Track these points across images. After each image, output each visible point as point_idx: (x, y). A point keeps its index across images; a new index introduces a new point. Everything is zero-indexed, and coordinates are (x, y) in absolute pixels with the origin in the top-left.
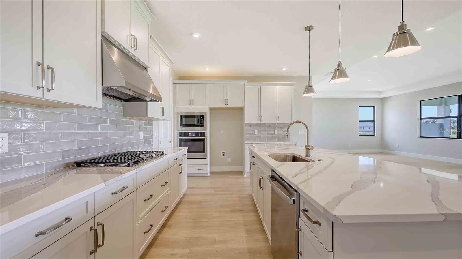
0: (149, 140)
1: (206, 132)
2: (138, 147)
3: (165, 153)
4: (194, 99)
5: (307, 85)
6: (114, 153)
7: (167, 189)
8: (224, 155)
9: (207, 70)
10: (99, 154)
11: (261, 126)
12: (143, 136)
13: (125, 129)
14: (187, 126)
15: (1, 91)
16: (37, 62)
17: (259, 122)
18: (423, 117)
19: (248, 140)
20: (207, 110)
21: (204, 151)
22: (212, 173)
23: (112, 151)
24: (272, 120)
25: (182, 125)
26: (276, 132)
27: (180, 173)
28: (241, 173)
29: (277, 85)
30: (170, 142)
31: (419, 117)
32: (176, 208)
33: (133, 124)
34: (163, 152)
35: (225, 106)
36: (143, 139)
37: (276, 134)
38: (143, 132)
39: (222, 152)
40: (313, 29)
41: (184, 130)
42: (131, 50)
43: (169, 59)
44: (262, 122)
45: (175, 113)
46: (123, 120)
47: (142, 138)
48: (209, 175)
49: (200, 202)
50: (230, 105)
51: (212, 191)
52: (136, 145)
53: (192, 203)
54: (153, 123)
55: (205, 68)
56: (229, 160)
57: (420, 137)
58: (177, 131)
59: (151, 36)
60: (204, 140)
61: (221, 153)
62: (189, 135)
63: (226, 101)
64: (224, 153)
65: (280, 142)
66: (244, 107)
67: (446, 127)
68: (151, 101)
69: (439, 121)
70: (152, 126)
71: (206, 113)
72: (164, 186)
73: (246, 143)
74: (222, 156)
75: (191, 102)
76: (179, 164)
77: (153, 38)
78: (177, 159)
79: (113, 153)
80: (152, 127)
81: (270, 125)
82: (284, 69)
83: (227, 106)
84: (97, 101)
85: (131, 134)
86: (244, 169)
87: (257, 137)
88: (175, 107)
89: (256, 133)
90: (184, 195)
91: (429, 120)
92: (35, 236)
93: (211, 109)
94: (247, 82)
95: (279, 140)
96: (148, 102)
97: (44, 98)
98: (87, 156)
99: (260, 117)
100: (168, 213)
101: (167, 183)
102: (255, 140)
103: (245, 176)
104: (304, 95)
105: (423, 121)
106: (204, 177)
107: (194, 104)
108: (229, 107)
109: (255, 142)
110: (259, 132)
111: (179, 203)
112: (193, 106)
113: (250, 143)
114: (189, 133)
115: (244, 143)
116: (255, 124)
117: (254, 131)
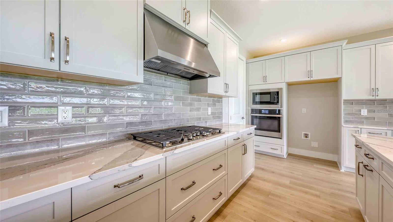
0: (218, 116)
1: (282, 110)
2: (206, 122)
3: (222, 131)
4: (267, 76)
6: (180, 126)
7: (222, 173)
8: (306, 138)
10: (163, 127)
11: (375, 102)
12: (211, 112)
13: (191, 104)
14: (262, 103)
15: (1, 62)
16: (50, 32)
17: (371, 98)
19: (346, 122)
20: (284, 87)
21: (279, 130)
22: (289, 155)
23: (177, 125)
25: (254, 102)
27: (243, 154)
28: (335, 165)
30: (243, 118)
32: (234, 195)
33: (199, 100)
34: (219, 130)
35: (309, 79)
36: (211, 115)
38: (211, 108)
39: (303, 133)
41: (258, 107)
42: (183, 25)
43: (237, 36)
44: (377, 98)
45: (248, 91)
46: (190, 97)
47: (210, 113)
48: (285, 157)
49: (268, 194)
50: (315, 77)
51: (286, 181)
52: (203, 120)
53: (258, 190)
54: (222, 100)
55: (280, 40)
56: (315, 144)
58: (250, 108)
59: (211, 11)
60: (279, 118)
62: (262, 113)
63: (310, 73)
64: (306, 134)
66: (341, 77)
68: (210, 76)
70: (222, 102)
71: (281, 89)
72: (215, 170)
73: (344, 126)
74: (303, 137)
75: (265, 78)
76: (243, 143)
77: (213, 12)
78: (239, 138)
79: (178, 126)
80: (222, 104)
83: (312, 79)
84: (137, 75)
85: (198, 109)
86: (339, 158)
87: (367, 118)
88: (248, 85)
89: (364, 113)
90: (251, 177)
92: (114, 187)
93: (289, 85)
94: (347, 44)
96: (208, 78)
97: (61, 70)
98: (150, 128)
99: (375, 90)
100: (223, 200)
101: (221, 166)
102: (362, 123)
103: (343, 170)
106: (279, 158)
107: (267, 81)
108: (313, 81)
109: (363, 125)
111: (244, 185)
112: (266, 83)
113: (352, 126)
114: (262, 111)
115: (341, 126)
116: (363, 100)
117: (361, 110)
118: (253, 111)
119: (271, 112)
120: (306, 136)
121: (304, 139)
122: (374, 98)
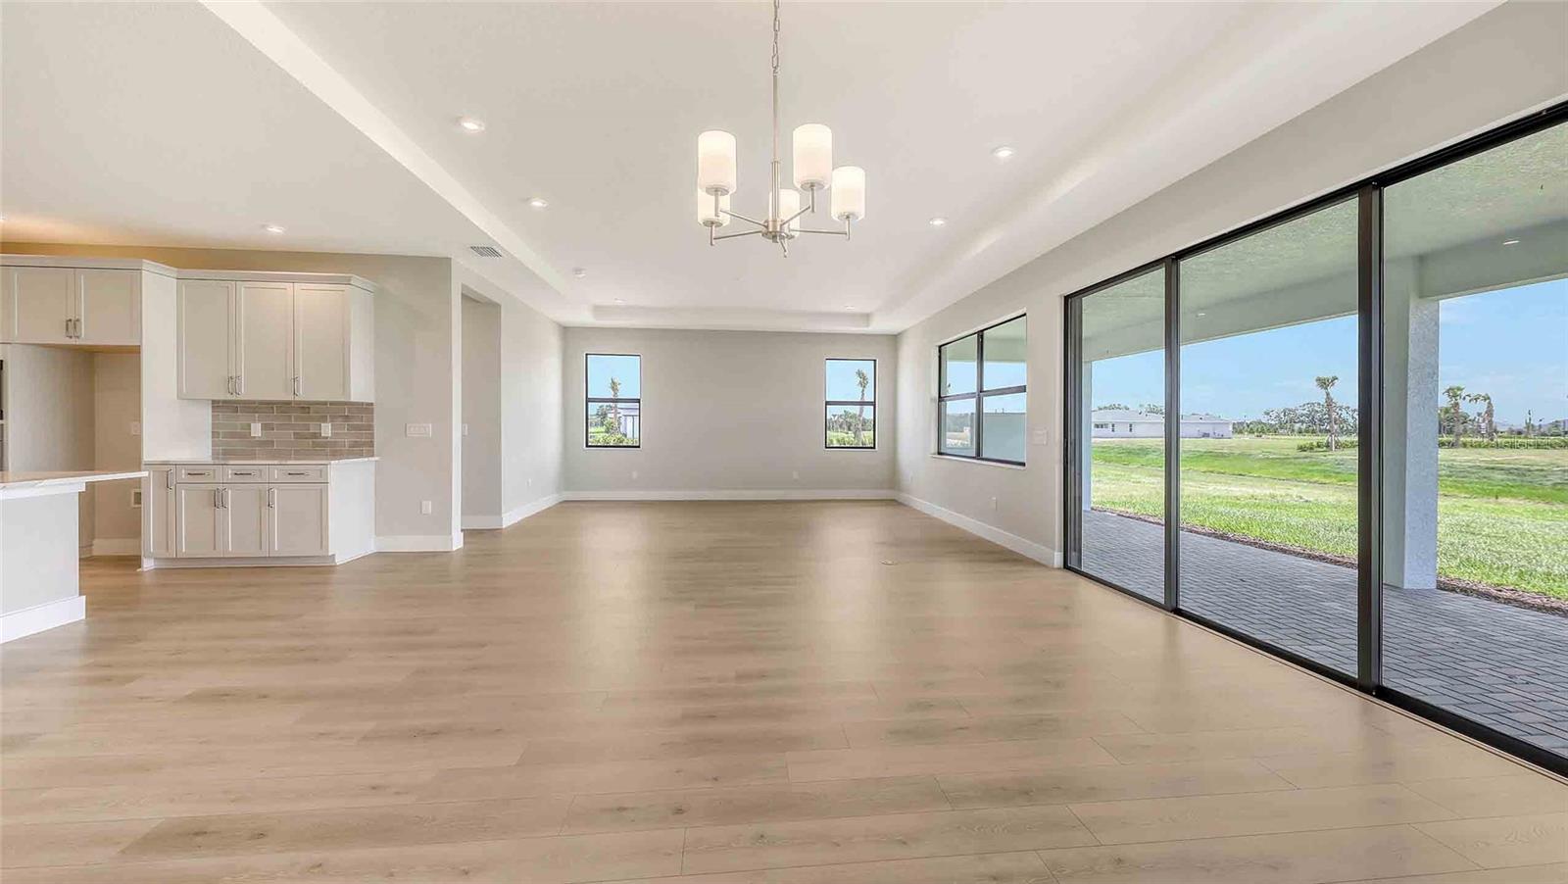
11: (272, 408)
19: (225, 454)
20: (8, 357)
26: (327, 430)
29: (292, 280)
31: (935, 394)
37: (327, 438)
57: (940, 453)
81: (305, 408)
82: (276, 230)
89: (257, 430)
95: (337, 454)
99: (234, 380)
102: (252, 455)
110: (265, 427)
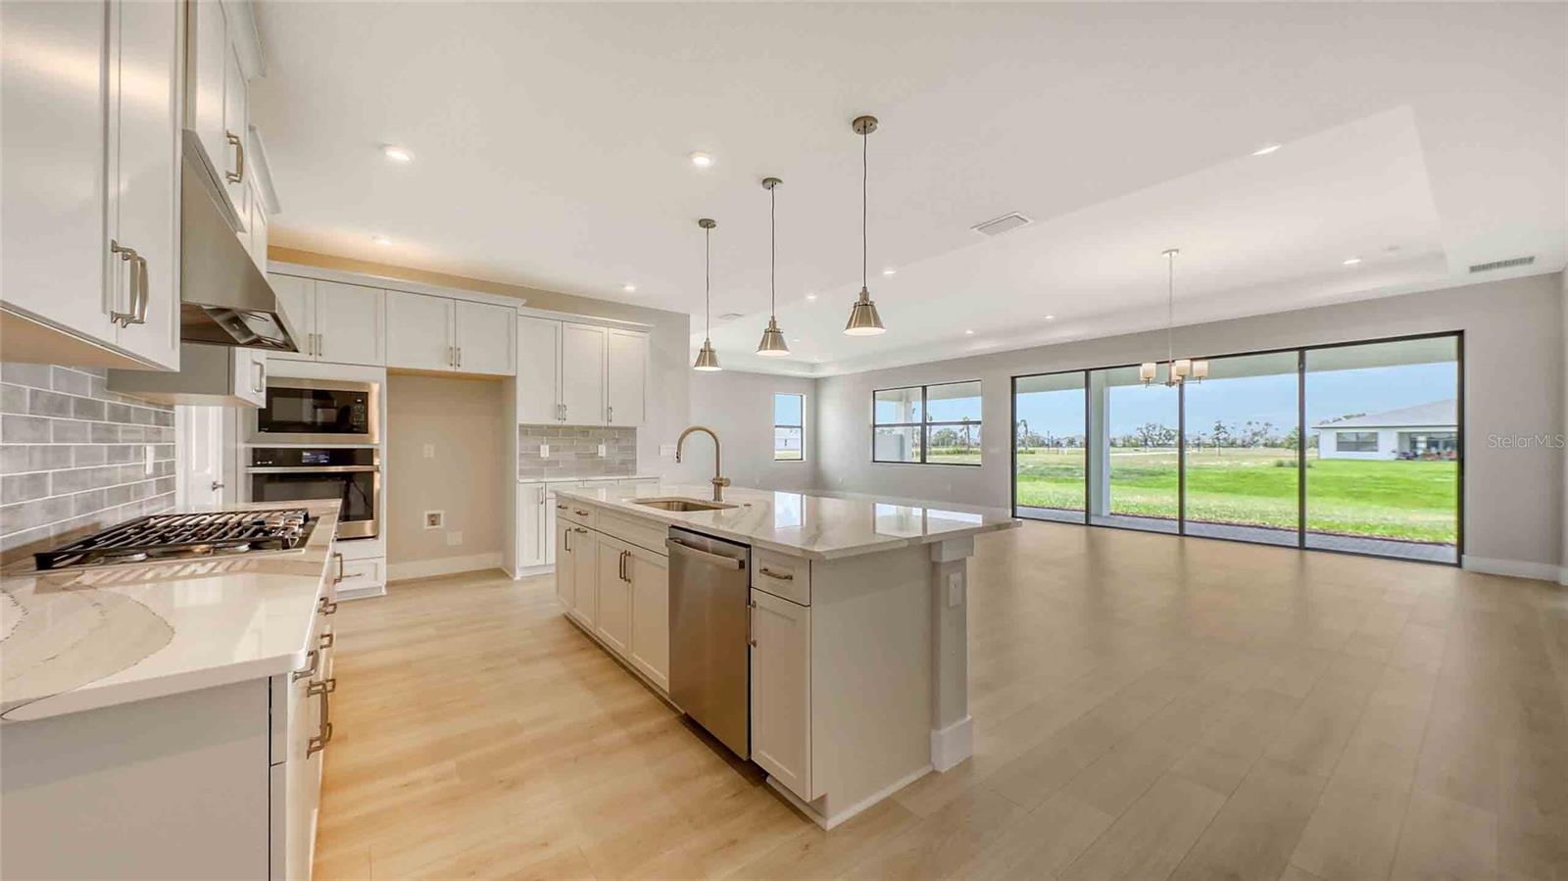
0: (166, 479)
1: (377, 450)
4: (324, 334)
5: (703, 347)
8: (435, 524)
9: (385, 245)
10: (47, 529)
11: (559, 432)
12: (155, 464)
13: (110, 434)
16: (112, 241)
17: (556, 422)
18: (877, 423)
19: (522, 473)
21: (367, 513)
22: (394, 584)
24: (594, 419)
26: (602, 450)
28: (501, 574)
29: (608, 325)
30: (216, 486)
31: (872, 423)
35: (451, 369)
36: (153, 475)
37: (602, 456)
39: (427, 512)
40: (715, 226)
43: (275, 197)
44: (564, 423)
47: (149, 470)
48: (385, 591)
50: (467, 367)
55: (374, 238)
56: (455, 538)
57: (874, 461)
58: (247, 446)
61: (426, 517)
62: (304, 461)
63: (454, 353)
64: (433, 515)
65: (619, 477)
66: (515, 377)
67: (908, 444)
69: (899, 431)
73: (521, 481)
74: (426, 525)
75: (313, 342)
81: (585, 431)
82: (630, 288)
83: (459, 370)
84: (173, 348)
85: (122, 453)
86: (511, 558)
87: (549, 463)
89: (545, 452)
91: (885, 429)
93: (396, 377)
94: (523, 306)
95: (610, 471)
99: (561, 408)
102: (541, 473)
103: (518, 578)
104: (696, 368)
105: (878, 430)
106: (367, 599)
107: (322, 352)
108: (464, 373)
110: (552, 451)
112: (319, 358)
113: (532, 480)
114: (305, 454)
115: (516, 481)
116: (542, 426)
117: (539, 447)
118: (260, 456)
119: (338, 456)
120: (433, 520)
121: (428, 530)
122: (559, 423)
